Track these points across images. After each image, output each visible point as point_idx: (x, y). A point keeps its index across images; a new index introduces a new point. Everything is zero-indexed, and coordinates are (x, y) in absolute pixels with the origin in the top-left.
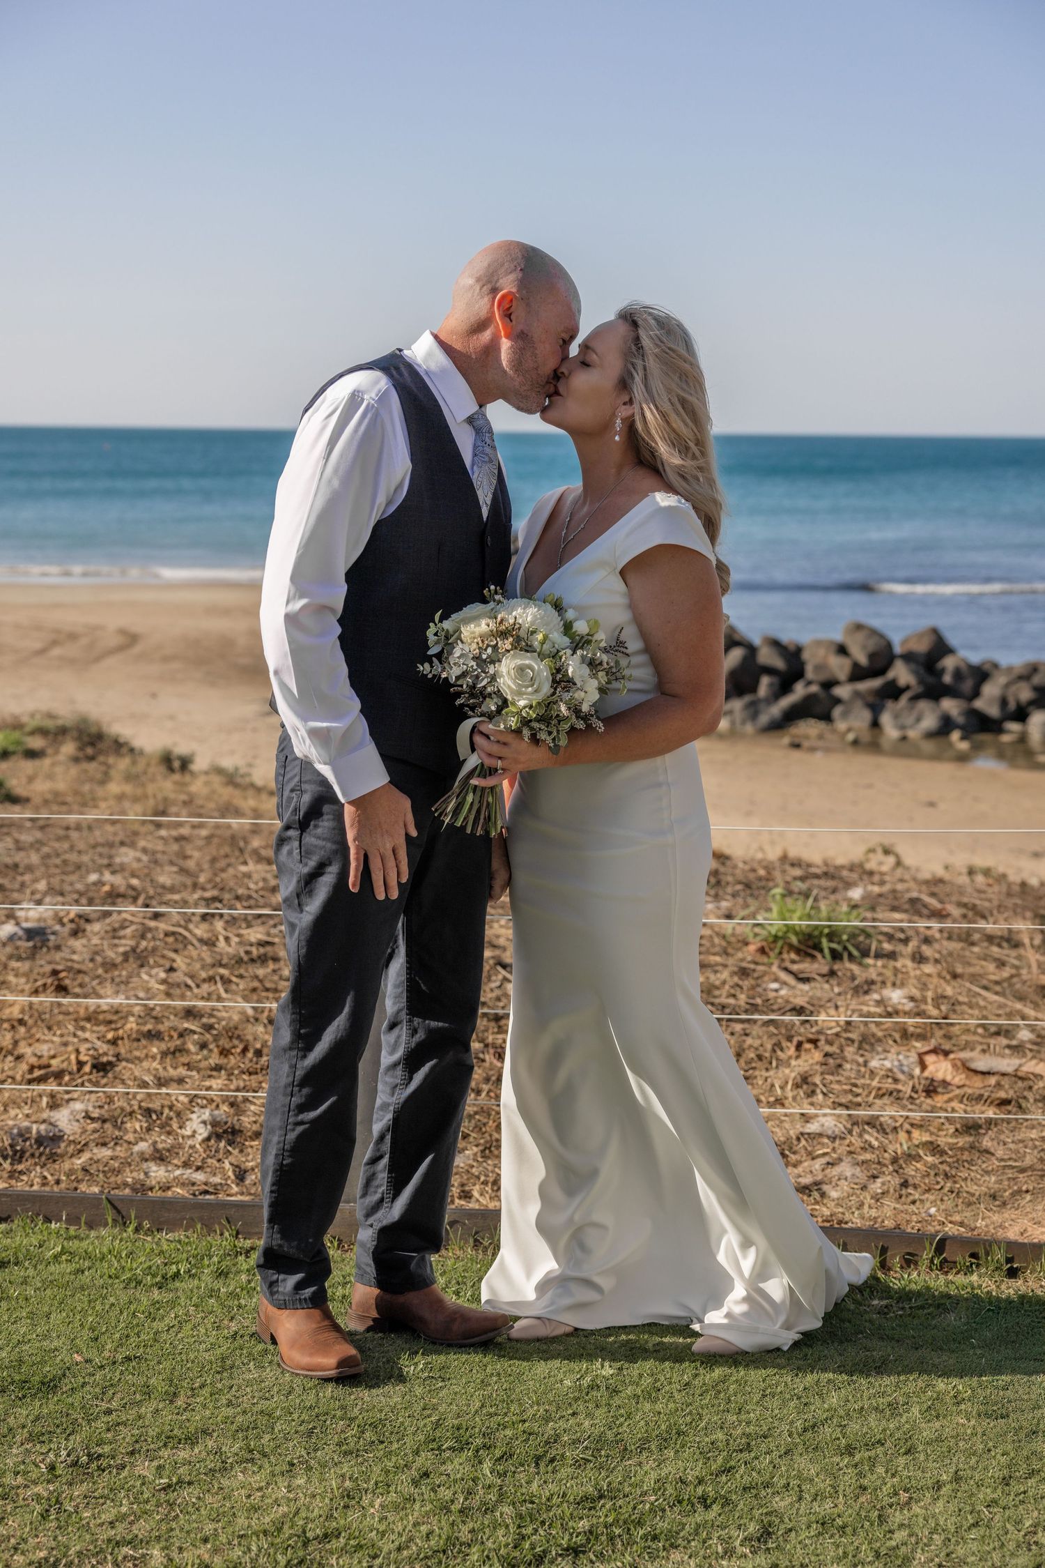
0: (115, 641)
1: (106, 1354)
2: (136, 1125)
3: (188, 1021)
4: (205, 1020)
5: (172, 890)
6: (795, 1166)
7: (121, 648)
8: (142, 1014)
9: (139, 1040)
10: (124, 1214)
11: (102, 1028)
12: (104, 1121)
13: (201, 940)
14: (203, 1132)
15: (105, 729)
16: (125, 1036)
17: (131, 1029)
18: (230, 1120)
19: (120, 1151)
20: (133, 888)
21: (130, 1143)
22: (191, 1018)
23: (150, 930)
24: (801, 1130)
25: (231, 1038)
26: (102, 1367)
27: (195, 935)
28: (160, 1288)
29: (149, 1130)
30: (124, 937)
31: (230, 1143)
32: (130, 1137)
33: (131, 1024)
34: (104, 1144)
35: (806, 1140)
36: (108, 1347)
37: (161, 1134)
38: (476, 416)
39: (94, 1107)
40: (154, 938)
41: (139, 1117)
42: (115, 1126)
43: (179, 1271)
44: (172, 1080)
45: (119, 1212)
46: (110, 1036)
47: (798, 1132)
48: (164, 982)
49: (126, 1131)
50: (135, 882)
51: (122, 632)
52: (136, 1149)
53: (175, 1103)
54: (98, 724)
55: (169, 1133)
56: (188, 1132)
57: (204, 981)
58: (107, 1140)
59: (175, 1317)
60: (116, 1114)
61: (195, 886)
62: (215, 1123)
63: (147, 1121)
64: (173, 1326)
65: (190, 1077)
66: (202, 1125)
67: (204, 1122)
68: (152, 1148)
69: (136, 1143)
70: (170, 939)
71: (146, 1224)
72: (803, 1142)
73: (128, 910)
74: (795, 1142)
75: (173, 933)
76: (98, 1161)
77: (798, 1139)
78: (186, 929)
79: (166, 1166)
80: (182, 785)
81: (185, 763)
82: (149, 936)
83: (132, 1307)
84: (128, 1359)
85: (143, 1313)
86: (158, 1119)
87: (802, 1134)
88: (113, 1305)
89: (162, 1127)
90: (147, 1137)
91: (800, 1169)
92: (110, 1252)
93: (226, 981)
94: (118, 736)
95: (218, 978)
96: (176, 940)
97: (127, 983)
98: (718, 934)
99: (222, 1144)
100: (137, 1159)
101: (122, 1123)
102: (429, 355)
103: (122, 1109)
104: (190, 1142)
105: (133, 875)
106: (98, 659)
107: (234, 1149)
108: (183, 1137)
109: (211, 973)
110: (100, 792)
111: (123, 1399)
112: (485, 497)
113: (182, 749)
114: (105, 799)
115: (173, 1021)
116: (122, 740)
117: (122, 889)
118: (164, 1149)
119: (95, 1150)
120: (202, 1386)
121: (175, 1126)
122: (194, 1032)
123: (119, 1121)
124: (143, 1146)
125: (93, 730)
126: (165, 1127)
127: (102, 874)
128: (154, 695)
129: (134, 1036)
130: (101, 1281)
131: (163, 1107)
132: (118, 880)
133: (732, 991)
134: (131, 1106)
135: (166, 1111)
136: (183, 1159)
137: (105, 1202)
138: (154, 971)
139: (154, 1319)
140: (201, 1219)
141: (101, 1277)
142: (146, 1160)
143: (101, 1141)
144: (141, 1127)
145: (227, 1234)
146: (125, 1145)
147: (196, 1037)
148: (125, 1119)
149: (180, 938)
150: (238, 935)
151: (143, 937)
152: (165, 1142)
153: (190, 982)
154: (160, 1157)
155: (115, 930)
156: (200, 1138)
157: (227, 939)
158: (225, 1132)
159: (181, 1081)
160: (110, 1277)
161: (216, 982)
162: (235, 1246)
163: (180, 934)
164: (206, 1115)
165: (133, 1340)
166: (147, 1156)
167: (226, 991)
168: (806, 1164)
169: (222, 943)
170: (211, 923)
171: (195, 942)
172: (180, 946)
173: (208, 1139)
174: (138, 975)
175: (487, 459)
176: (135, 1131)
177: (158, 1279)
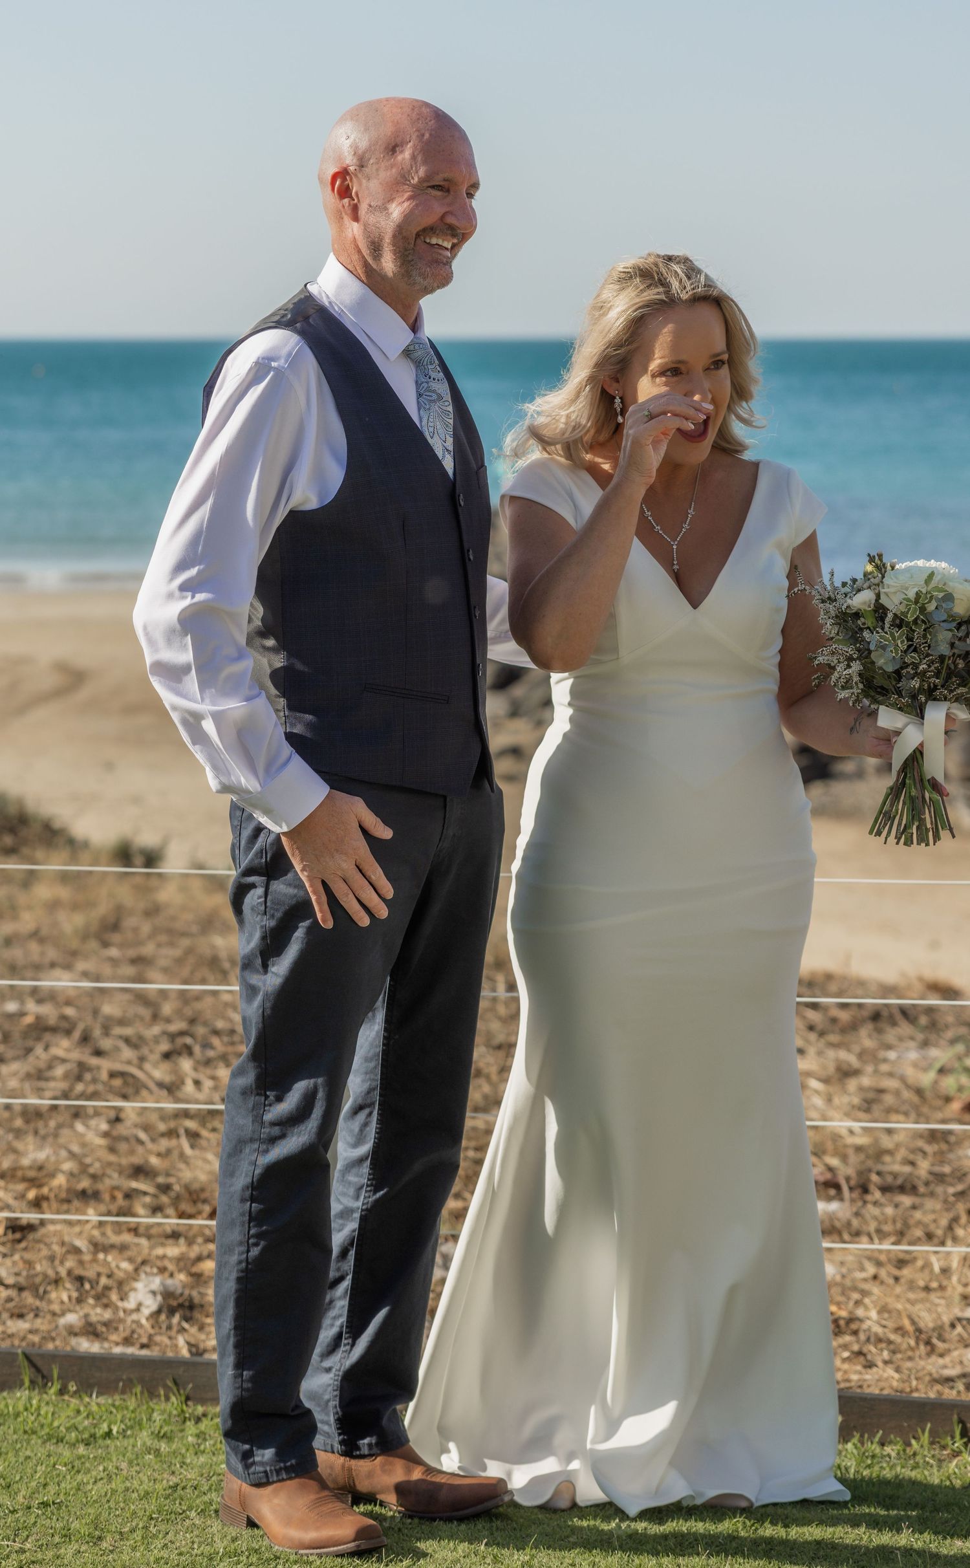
0: (51, 681)
1: (20, 1498)
2: (63, 1295)
3: (137, 1180)
4: (161, 1180)
5: (122, 1022)
6: (941, 1355)
7: (58, 693)
8: (76, 1171)
9: (69, 1201)
10: (45, 1373)
11: (21, 1187)
12: (21, 1289)
13: (161, 1085)
14: (151, 1304)
15: (31, 806)
16: (52, 1196)
17: (60, 1187)
18: (187, 1292)
19: (41, 1324)
20: (64, 1018)
21: (54, 1314)
22: (142, 1177)
23: (89, 1069)
24: (960, 1314)
25: (195, 1202)
26: (14, 1512)
27: (151, 1077)
28: (86, 1445)
29: (79, 1301)
30: (53, 1079)
31: (187, 1319)
32: (56, 1307)
33: (60, 1180)
34: (21, 1316)
35: (964, 1327)
36: (23, 1492)
37: (94, 1307)
38: (411, 348)
39: (9, 1274)
40: (94, 1081)
41: (68, 1285)
42: (37, 1296)
43: (111, 1431)
44: (113, 1246)
45: (38, 1370)
46: (31, 1195)
47: (952, 1317)
48: (106, 1135)
49: (50, 1302)
50: (70, 1011)
51: (62, 667)
52: (62, 1321)
53: (116, 1271)
54: (20, 802)
55: (106, 1306)
56: (131, 1304)
57: (163, 1135)
58: (25, 1311)
59: (104, 1471)
60: (38, 1280)
61: (155, 1017)
62: (167, 1294)
63: (77, 1290)
64: (101, 1479)
65: (137, 1245)
66: (150, 1296)
67: (154, 1293)
68: (83, 1321)
69: (63, 1314)
70: (117, 1082)
71: (72, 1387)
72: (959, 1329)
73: (62, 1047)
74: (947, 1328)
75: (122, 1074)
76: (11, 1336)
77: (953, 1326)
78: (140, 1068)
79: (101, 1343)
80: (144, 889)
81: (151, 859)
82: (88, 1076)
83: (52, 1460)
84: (45, 1505)
85: (65, 1465)
86: (92, 1287)
87: (959, 1320)
88: (28, 1457)
89: (98, 1298)
90: (78, 1308)
91: (947, 1360)
92: (26, 1409)
93: (193, 1136)
94: (50, 819)
95: (182, 1132)
96: (126, 1083)
97: (56, 1136)
98: (908, 1086)
99: (176, 1319)
100: (64, 1333)
101: (45, 1292)
102: (341, 287)
103: (45, 1276)
104: (134, 1317)
105: (68, 1003)
106: (23, 709)
107: (192, 1326)
108: (125, 1311)
109: (172, 1124)
110: (22, 898)
111: (37, 1541)
112: (442, 444)
113: (147, 839)
114: (29, 908)
115: (114, 1179)
116: (57, 825)
117: (52, 1021)
118: (99, 1322)
119: (9, 1323)
120: (133, 1531)
121: (114, 1296)
122: (145, 1193)
123: (41, 1290)
124: (72, 1318)
125: (12, 810)
126: (101, 1297)
127: (22, 1002)
128: (109, 766)
129: (63, 1195)
130: (15, 1437)
131: (99, 1275)
132: (48, 1011)
133: (911, 1157)
134: (57, 1273)
135: (104, 1281)
136: (123, 1335)
137: (21, 1357)
138: (93, 1123)
139: (78, 1472)
140: (142, 1381)
141: (15, 1432)
142: (76, 1335)
143: (16, 1311)
144: (70, 1298)
145: (173, 1399)
146: (49, 1317)
147: (148, 1199)
148: (49, 1288)
149: (130, 1080)
150: (213, 1078)
151: (79, 1078)
152: (99, 1314)
153: (143, 1136)
154: (91, 1330)
155: (40, 1071)
156: (146, 1312)
157: (197, 1083)
158: (181, 1306)
159: (123, 1248)
160: (25, 1432)
161: (178, 1136)
162: (183, 1411)
163: (133, 1076)
164: (156, 1282)
165: (52, 1489)
166: (78, 1331)
167: (192, 1147)
168: (955, 1354)
169: (189, 1087)
170: (176, 1064)
171: (152, 1085)
172: (130, 1091)
173: (159, 1312)
174: (72, 1127)
175: (435, 397)
176: (62, 1302)
177: (86, 1436)
